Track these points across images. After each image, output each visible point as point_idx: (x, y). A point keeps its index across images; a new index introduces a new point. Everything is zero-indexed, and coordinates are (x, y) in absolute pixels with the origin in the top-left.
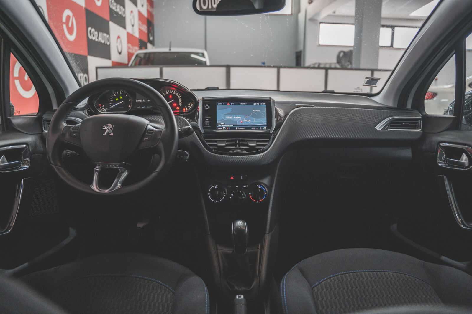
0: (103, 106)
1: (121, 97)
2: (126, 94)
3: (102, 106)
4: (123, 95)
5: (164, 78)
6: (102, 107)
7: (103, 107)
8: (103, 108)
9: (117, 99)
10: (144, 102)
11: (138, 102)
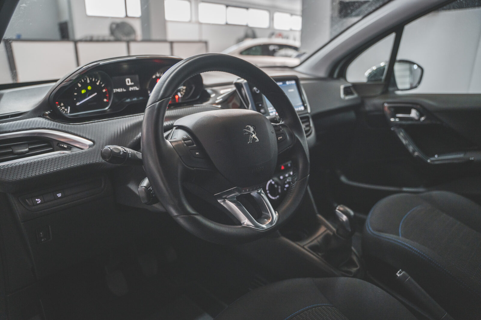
0: (62, 104)
1: (89, 88)
2: (97, 82)
3: (60, 104)
4: (93, 84)
5: (132, 54)
6: (61, 107)
7: (63, 106)
8: (63, 108)
9: (83, 91)
10: (125, 92)
11: (116, 92)
